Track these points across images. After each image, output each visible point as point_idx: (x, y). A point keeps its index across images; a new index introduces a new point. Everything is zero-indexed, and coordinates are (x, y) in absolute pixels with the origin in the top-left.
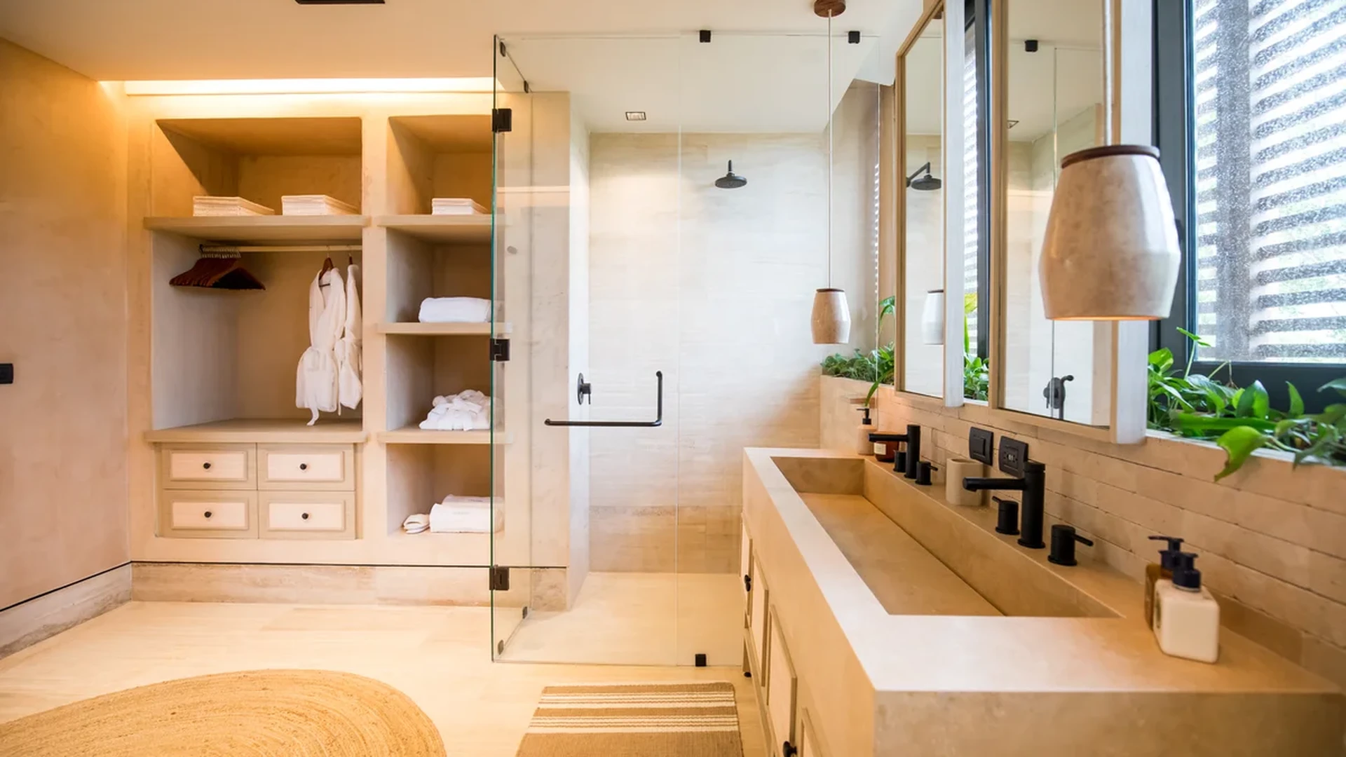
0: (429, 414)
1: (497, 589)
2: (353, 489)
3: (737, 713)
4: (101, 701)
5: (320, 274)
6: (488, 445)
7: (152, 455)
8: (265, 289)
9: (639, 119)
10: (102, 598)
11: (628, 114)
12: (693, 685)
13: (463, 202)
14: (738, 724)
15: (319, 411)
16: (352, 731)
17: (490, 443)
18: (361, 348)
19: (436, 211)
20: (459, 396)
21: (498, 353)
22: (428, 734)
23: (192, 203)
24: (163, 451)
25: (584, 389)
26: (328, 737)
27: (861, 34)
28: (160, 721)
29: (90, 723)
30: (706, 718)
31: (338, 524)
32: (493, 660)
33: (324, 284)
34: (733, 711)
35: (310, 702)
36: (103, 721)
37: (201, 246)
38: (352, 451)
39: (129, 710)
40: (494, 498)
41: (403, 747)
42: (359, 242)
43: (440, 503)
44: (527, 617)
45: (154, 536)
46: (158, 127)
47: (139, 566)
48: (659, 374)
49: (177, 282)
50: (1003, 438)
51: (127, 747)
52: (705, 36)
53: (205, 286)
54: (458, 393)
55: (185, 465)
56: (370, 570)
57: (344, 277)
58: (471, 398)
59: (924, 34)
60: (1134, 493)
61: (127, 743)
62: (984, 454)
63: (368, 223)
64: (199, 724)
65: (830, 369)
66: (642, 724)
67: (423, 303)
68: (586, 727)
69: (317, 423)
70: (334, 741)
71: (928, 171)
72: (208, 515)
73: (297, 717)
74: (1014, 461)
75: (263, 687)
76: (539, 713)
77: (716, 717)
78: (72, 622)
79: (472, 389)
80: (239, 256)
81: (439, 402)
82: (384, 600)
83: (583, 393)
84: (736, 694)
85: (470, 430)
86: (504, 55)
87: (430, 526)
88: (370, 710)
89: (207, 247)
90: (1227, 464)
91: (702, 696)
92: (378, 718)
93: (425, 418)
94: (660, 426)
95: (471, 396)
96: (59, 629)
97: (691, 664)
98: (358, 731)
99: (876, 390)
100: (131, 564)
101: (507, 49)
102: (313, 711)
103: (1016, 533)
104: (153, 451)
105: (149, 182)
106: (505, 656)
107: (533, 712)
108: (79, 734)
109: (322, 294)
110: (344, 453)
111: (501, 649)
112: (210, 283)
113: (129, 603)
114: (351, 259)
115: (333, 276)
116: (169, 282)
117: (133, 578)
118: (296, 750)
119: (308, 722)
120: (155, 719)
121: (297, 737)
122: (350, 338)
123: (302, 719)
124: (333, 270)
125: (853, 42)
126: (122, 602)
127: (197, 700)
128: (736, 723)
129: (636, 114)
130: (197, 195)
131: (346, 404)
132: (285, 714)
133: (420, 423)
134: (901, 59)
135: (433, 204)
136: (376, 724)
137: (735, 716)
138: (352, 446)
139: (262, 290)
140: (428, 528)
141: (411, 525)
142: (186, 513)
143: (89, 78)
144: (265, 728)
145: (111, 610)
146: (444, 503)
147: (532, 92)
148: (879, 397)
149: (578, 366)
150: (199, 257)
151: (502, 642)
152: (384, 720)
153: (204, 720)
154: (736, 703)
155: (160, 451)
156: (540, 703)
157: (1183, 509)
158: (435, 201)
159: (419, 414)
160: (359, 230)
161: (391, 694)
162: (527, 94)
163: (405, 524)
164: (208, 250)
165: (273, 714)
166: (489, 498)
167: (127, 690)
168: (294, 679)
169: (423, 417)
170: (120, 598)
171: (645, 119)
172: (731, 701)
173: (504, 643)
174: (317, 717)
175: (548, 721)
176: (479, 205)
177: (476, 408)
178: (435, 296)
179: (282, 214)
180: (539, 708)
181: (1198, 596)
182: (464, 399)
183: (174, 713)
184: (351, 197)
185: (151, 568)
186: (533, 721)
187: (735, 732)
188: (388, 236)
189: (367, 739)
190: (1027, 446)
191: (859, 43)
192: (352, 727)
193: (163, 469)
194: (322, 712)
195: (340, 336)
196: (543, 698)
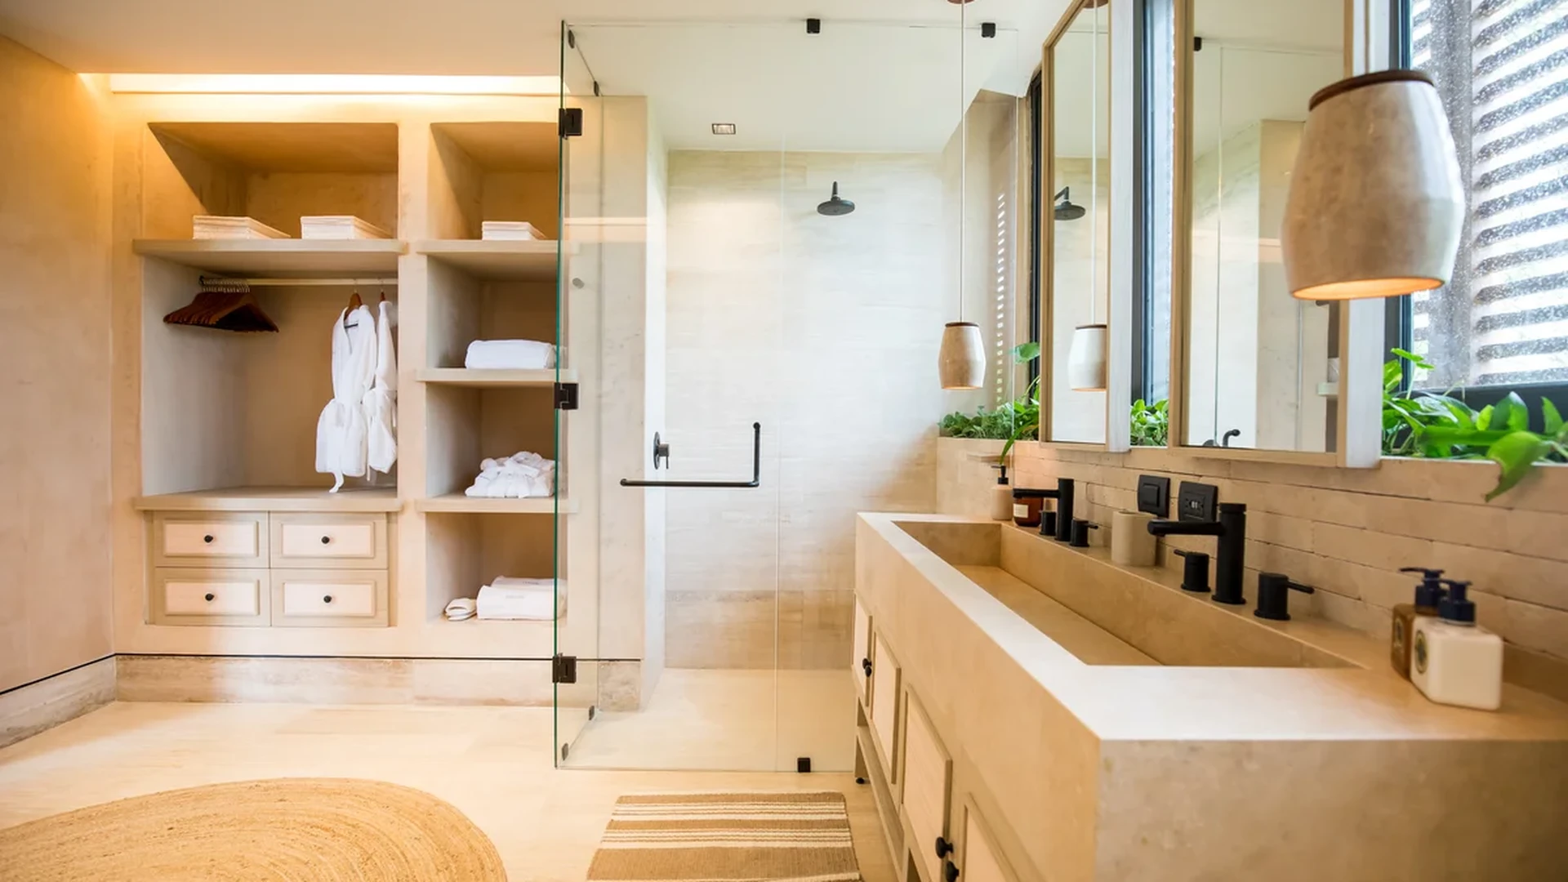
0: (477, 479)
1: (562, 682)
2: (385, 567)
3: (849, 827)
4: (80, 814)
5: (346, 313)
6: (551, 514)
7: (139, 526)
8: (277, 331)
9: (728, 134)
10: (79, 696)
11: (715, 126)
12: (796, 795)
13: (517, 226)
14: (852, 840)
15: (345, 476)
16: (390, 848)
17: (553, 512)
18: (396, 401)
19: (486, 235)
20: (512, 458)
21: (565, 400)
22: (482, 849)
23: (192, 224)
24: (156, 522)
25: (661, 451)
26: (361, 855)
27: (997, 27)
28: (155, 837)
29: (68, 841)
30: (814, 832)
31: (368, 609)
32: (556, 766)
33: (350, 324)
34: (845, 824)
35: (337, 815)
36: (84, 838)
37: (201, 278)
38: (384, 522)
39: (113, 826)
40: (558, 580)
41: (453, 866)
42: (394, 274)
43: (489, 585)
44: (593, 719)
45: (143, 622)
46: (149, 130)
47: (125, 659)
48: (757, 426)
49: (173, 319)
50: (1183, 483)
51: (114, 868)
52: (813, 26)
53: (204, 325)
54: (510, 456)
55: (181, 538)
56: (406, 664)
57: (375, 315)
58: (526, 461)
59: (1073, 27)
60: (1364, 529)
61: (114, 864)
62: (1158, 504)
63: (405, 250)
64: (203, 840)
65: (949, 429)
66: (737, 838)
67: (471, 345)
68: (669, 841)
69: (342, 489)
70: (368, 859)
71: (1067, 198)
72: (209, 597)
73: (322, 832)
74: (1198, 509)
75: (280, 798)
76: (613, 826)
77: (825, 832)
78: (43, 725)
79: (527, 451)
80: (248, 290)
81: (489, 465)
82: (422, 699)
83: (660, 455)
84: (848, 804)
85: (526, 498)
86: (572, 46)
87: (478, 612)
88: (412, 825)
89: (208, 279)
90: (1501, 478)
91: (807, 807)
92: (421, 833)
93: (471, 483)
94: (758, 488)
95: (526, 459)
96: (27, 733)
97: (793, 770)
98: (397, 846)
99: (1012, 446)
100: (114, 658)
101: (576, 39)
102: (343, 826)
103: (1208, 590)
104: (143, 522)
105: (139, 197)
106: (569, 762)
107: (606, 825)
108: (54, 854)
109: (348, 336)
110: (374, 523)
111: (565, 752)
112: (212, 321)
113: (113, 703)
114: (383, 294)
115: (361, 315)
116: (162, 318)
117: (118, 673)
118: (322, 870)
119: (336, 838)
120: (148, 835)
121: (322, 854)
122: (381, 389)
123: (328, 835)
124: (362, 307)
125: (988, 36)
126: (104, 702)
127: (200, 813)
128: (849, 838)
129: (724, 127)
130: (197, 214)
131: (377, 467)
132: (308, 829)
133: (466, 489)
134: (1049, 49)
135: (484, 228)
136: (419, 840)
137: (848, 829)
138: (385, 515)
139: (275, 332)
140: (474, 615)
141: (455, 610)
142: (181, 596)
143: (66, 69)
144: (284, 844)
145: (91, 711)
146: (493, 585)
147: (602, 96)
148: (1016, 454)
149: (655, 424)
150: (198, 290)
151: (566, 745)
152: (428, 835)
153: (208, 835)
154: (847, 815)
155: (152, 521)
156: (614, 814)
157: (1431, 541)
158: (486, 225)
159: (464, 480)
160: (394, 257)
161: (436, 805)
162: (597, 98)
163: (447, 610)
164: (208, 283)
165: (294, 828)
166: (553, 580)
167: (113, 802)
168: (316, 789)
169: (470, 482)
170: (101, 698)
171: (735, 133)
172: (842, 813)
173: (569, 746)
174: (347, 832)
175: (624, 834)
176: (538, 232)
177: (533, 472)
178: (484, 338)
179: (300, 237)
180: (612, 820)
181: (1475, 631)
182: (519, 462)
183: (171, 829)
184: (383, 219)
185: (141, 662)
186: (605, 835)
187: (848, 848)
188: (428, 265)
189: (409, 857)
190: (1216, 489)
191: (995, 37)
192: (390, 843)
193: (155, 543)
194: (353, 826)
195: (370, 386)
196: (617, 808)
